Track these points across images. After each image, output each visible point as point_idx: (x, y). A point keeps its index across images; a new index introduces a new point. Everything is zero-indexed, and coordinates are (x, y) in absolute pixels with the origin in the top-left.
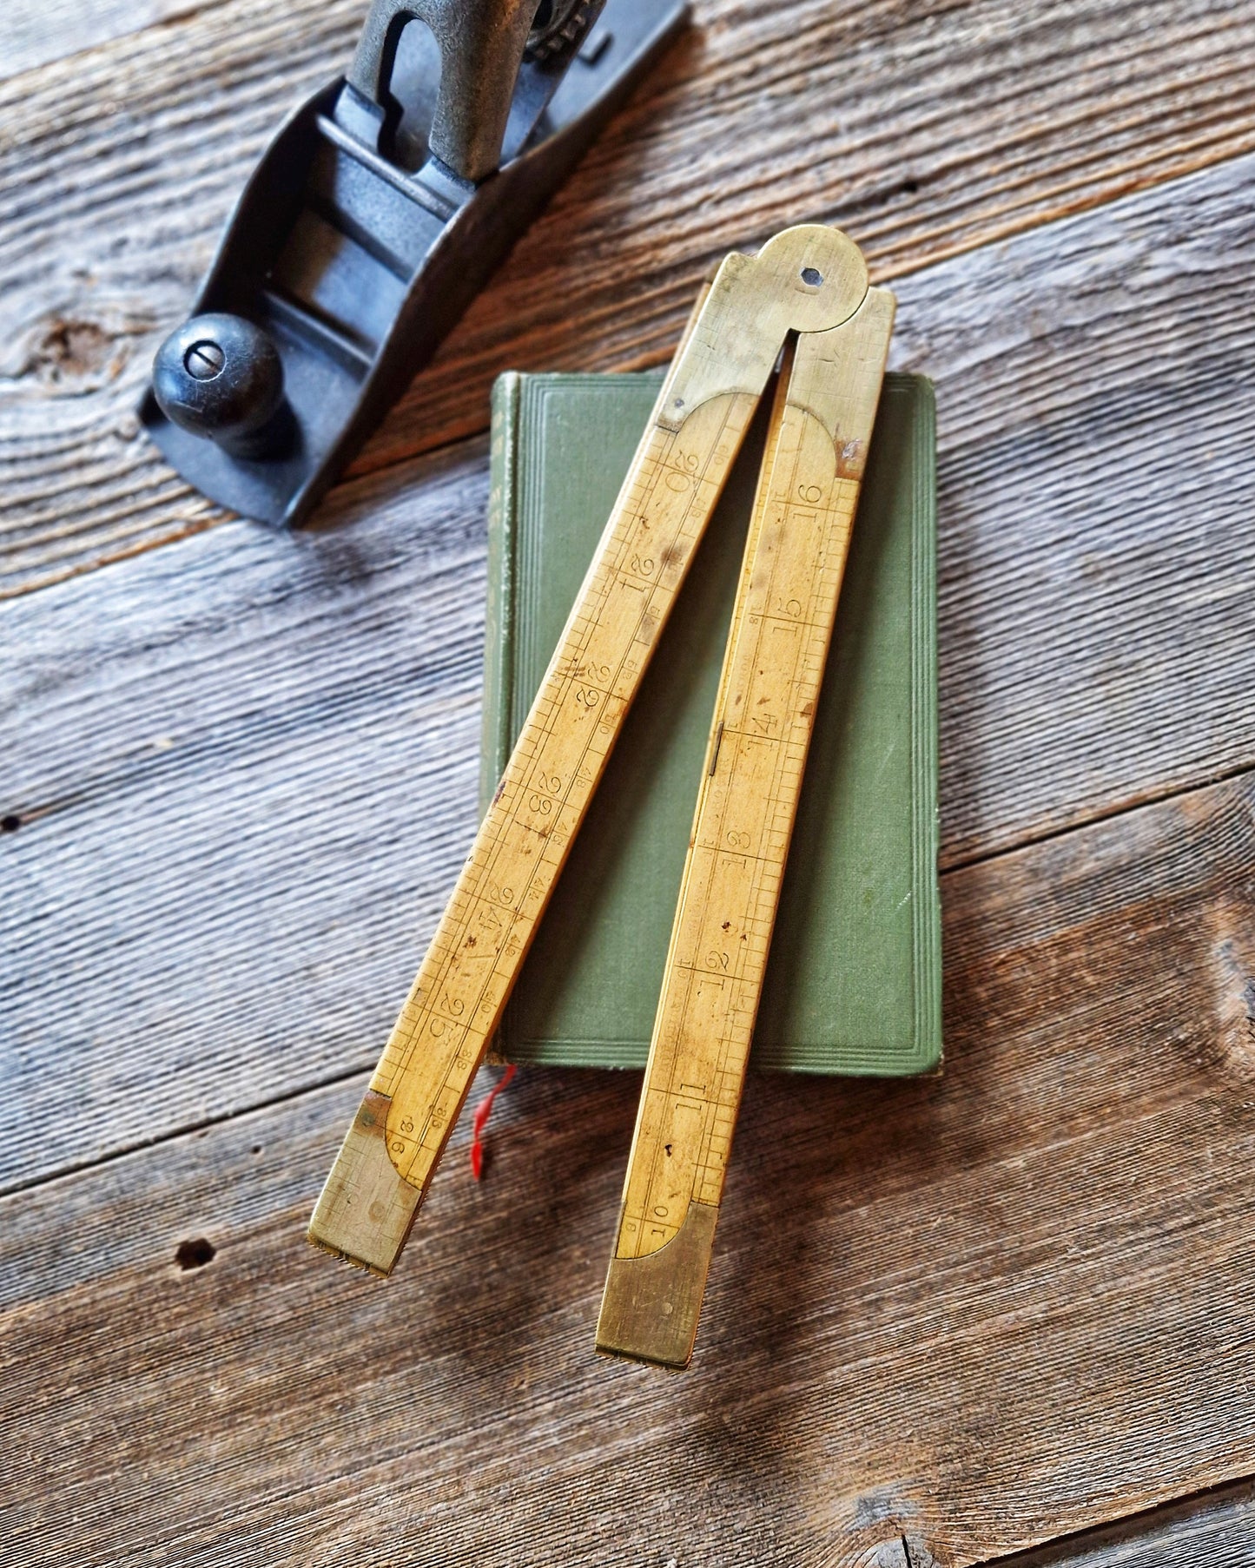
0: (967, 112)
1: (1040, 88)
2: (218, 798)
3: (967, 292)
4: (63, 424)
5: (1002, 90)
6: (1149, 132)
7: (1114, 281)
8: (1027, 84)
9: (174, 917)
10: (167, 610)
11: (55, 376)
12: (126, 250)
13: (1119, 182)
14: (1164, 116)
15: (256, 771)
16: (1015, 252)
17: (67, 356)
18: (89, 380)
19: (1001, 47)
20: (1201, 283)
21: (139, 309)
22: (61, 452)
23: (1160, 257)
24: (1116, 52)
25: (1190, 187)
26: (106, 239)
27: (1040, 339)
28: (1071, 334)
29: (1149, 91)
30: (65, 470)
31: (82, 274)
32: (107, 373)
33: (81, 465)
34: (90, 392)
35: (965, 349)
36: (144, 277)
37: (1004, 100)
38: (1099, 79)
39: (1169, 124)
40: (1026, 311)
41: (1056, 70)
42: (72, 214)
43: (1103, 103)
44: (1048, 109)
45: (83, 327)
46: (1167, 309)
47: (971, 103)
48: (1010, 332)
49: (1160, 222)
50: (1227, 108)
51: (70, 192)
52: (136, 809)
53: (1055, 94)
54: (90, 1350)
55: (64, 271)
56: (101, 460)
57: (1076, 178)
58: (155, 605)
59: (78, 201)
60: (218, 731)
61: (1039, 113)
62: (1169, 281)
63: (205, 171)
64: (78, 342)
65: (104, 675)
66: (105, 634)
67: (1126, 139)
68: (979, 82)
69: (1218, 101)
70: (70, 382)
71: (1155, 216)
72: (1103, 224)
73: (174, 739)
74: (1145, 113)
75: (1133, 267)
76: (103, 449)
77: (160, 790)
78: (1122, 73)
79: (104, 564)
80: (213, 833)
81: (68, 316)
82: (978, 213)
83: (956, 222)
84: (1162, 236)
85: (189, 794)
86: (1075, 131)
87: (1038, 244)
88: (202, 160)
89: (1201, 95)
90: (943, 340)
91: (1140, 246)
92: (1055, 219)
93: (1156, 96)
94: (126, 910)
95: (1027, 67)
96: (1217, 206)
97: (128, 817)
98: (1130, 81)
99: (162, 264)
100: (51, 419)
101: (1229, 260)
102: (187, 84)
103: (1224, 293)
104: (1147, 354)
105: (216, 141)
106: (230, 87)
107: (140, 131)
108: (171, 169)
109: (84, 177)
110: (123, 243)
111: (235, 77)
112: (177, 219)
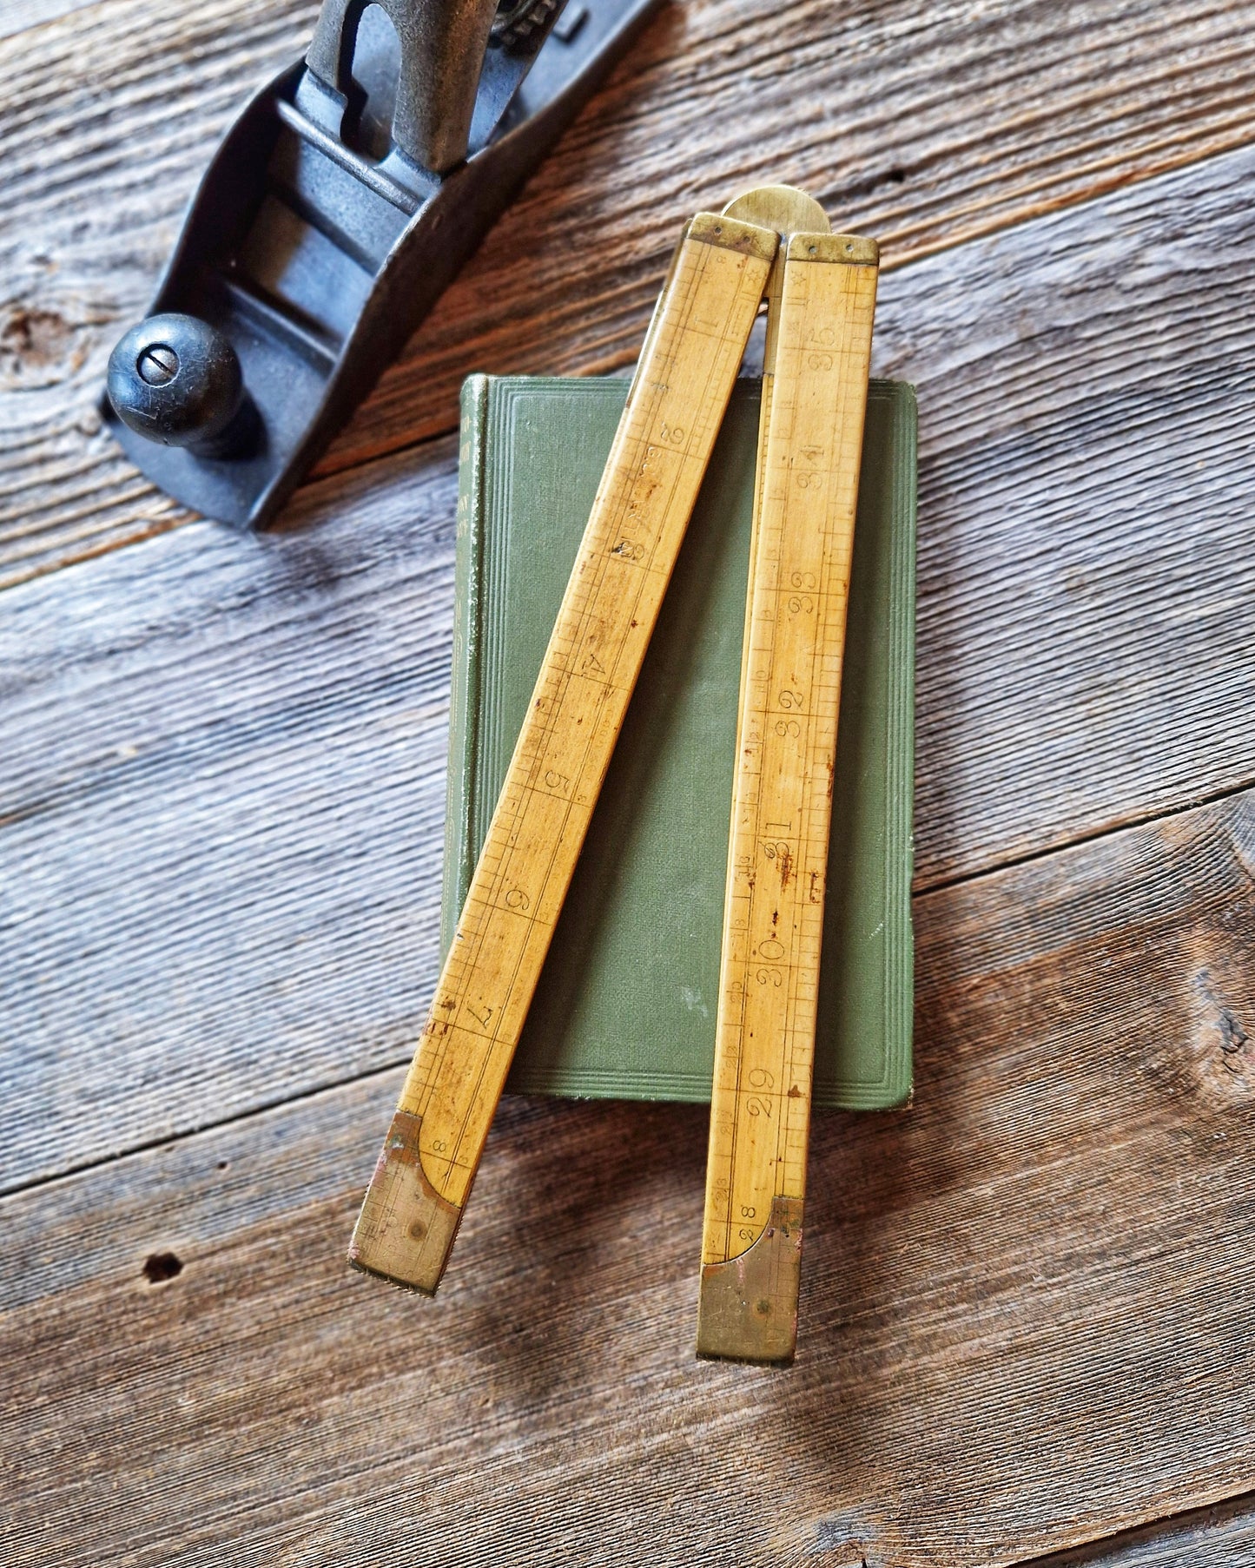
0: (958, 96)
1: (1033, 71)
2: (183, 809)
3: (954, 289)
4: (24, 419)
5: (994, 73)
6: (1146, 120)
7: (1107, 279)
8: (1021, 67)
9: (139, 928)
10: (129, 614)
11: (17, 368)
12: (88, 235)
13: (1114, 174)
14: (1163, 103)
15: (221, 780)
16: (1003, 247)
17: (28, 346)
18: (50, 373)
19: (995, 26)
20: (1196, 282)
21: (100, 298)
22: (22, 447)
23: (1155, 254)
24: (1114, 33)
25: (1187, 179)
26: (67, 223)
27: (1028, 340)
28: (1062, 335)
29: (1147, 77)
30: (26, 466)
31: (42, 260)
32: (69, 365)
33: (43, 461)
34: (52, 384)
35: (950, 349)
36: (106, 264)
37: (996, 84)
38: (1096, 63)
39: (1168, 112)
40: (1016, 309)
41: (1051, 53)
42: (32, 196)
43: (1099, 88)
44: (1042, 94)
45: (45, 316)
46: (1161, 310)
47: (962, 87)
48: (997, 332)
49: (1156, 216)
50: (1228, 95)
51: (30, 172)
52: (100, 819)
53: (1050, 78)
54: (59, 1361)
55: (25, 255)
56: (63, 456)
57: (1069, 169)
58: (119, 608)
59: (38, 182)
60: (182, 739)
61: (1032, 98)
62: (1163, 280)
63: (170, 151)
64: (40, 332)
65: (67, 680)
66: (68, 639)
67: (1122, 127)
68: (971, 64)
69: (1219, 88)
70: (32, 374)
71: (1151, 211)
72: (1096, 219)
73: (139, 747)
74: (1143, 99)
75: (1129, 263)
76: (65, 445)
77: (125, 798)
78: (1120, 56)
79: (67, 564)
80: (180, 844)
81: (28, 304)
82: (967, 205)
83: (943, 214)
84: (1158, 231)
85: (153, 804)
86: (1069, 118)
87: (1028, 239)
88: (164, 142)
89: (1200, 82)
90: (928, 340)
91: (1134, 242)
92: (1047, 212)
93: (1154, 82)
94: (91, 921)
95: (1021, 48)
96: (1216, 200)
97: (93, 826)
98: (1128, 65)
99: (124, 251)
100: (13, 414)
101: (1227, 257)
102: (149, 58)
103: (1220, 294)
104: (1139, 357)
105: (179, 120)
106: (193, 63)
107: (100, 108)
108: (133, 149)
109: (43, 157)
110: (84, 227)
111: (198, 51)
112: (140, 203)
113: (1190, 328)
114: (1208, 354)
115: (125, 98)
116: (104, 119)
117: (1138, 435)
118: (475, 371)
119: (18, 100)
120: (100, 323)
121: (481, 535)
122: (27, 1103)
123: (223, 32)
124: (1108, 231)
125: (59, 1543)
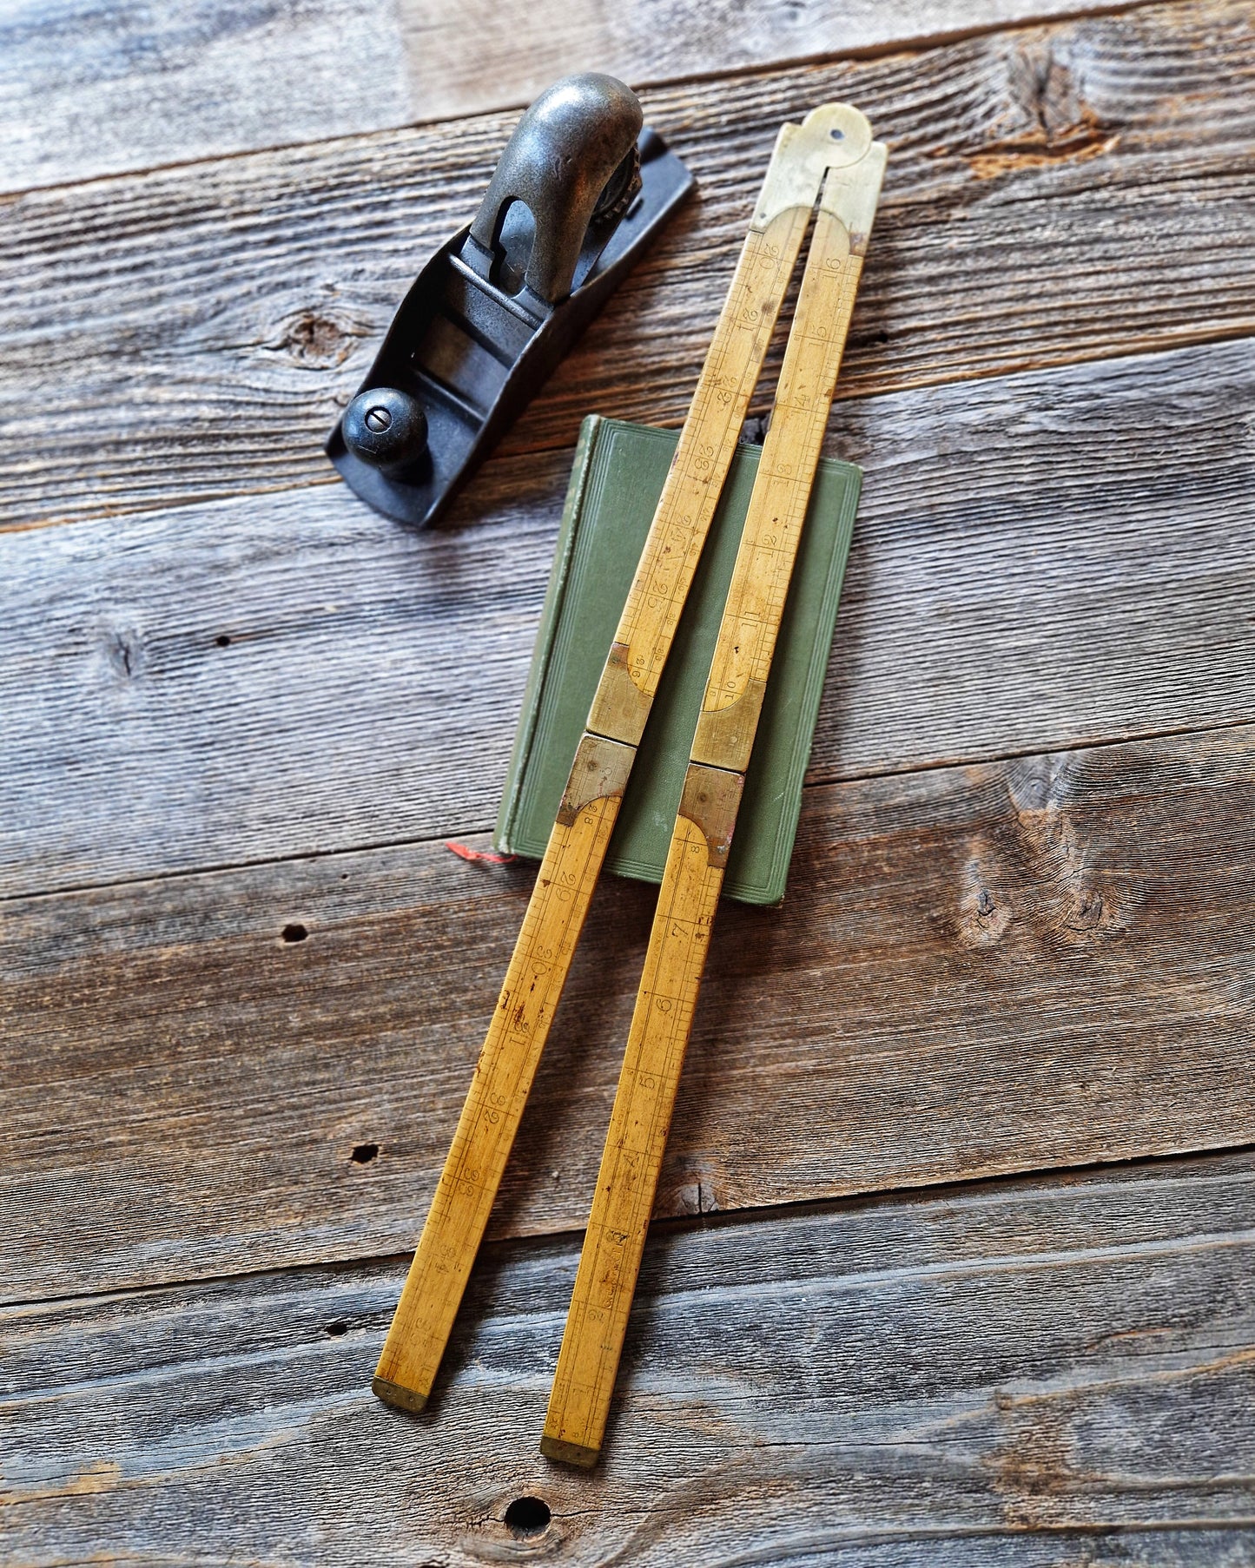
0: (930, 295)
1: (980, 288)
2: (359, 651)
3: (904, 416)
4: (300, 387)
5: (955, 285)
6: (1044, 332)
7: (999, 427)
8: (973, 284)
9: (319, 721)
10: (348, 522)
11: (301, 353)
12: (362, 277)
13: (1017, 362)
14: (1056, 324)
15: (386, 638)
16: (940, 395)
17: (311, 341)
18: (322, 361)
19: (962, 255)
20: (1055, 439)
21: (363, 320)
22: (297, 405)
23: (1032, 417)
24: (1034, 274)
25: (1062, 374)
26: (350, 267)
27: (943, 456)
28: (965, 457)
29: (1050, 306)
30: (297, 418)
31: (329, 287)
32: (336, 358)
33: (308, 416)
34: (323, 368)
35: (894, 453)
36: (371, 298)
37: (956, 292)
38: (1020, 290)
39: (1058, 330)
40: (939, 435)
41: (994, 279)
42: (330, 246)
43: (1019, 307)
44: (983, 304)
45: (326, 324)
46: (1029, 452)
47: (934, 289)
48: (925, 448)
49: (1037, 393)
50: (1097, 326)
51: (331, 230)
52: (306, 648)
53: (990, 294)
54: (218, 981)
55: (319, 282)
56: (322, 416)
57: (990, 354)
58: (341, 518)
59: (336, 238)
60: (367, 607)
61: (976, 305)
62: (1035, 433)
63: (424, 234)
64: (320, 333)
65: (300, 557)
66: (305, 530)
67: (1028, 334)
68: (942, 276)
69: (1093, 320)
70: (310, 359)
71: (1035, 389)
72: (999, 389)
73: (338, 607)
74: (1043, 319)
75: (1016, 420)
76: (324, 409)
77: (324, 638)
78: (1035, 289)
79: (312, 485)
80: (353, 672)
81: (316, 314)
82: (923, 364)
83: (906, 368)
84: (1037, 403)
85: (341, 645)
86: (997, 321)
87: (956, 393)
88: (422, 227)
89: (1084, 315)
90: (881, 444)
91: (1022, 407)
92: (971, 378)
93: (1053, 309)
94: (288, 711)
95: (975, 272)
96: (1076, 391)
97: (300, 652)
98: (1039, 296)
99: (385, 292)
100: (294, 382)
101: (1076, 427)
102: (422, 172)
103: (1068, 449)
104: (1010, 479)
105: (435, 215)
106: (450, 180)
107: (385, 198)
108: (401, 228)
109: (342, 222)
110: (362, 271)
111: (455, 174)
112: (399, 263)
113: (1045, 467)
114: (1053, 485)
115: (402, 194)
116: (386, 205)
117: (1000, 527)
118: (593, 412)
119: (333, 182)
120: (360, 336)
121: (579, 514)
122: (225, 817)
123: (473, 165)
124: (1007, 397)
125: (197, 1094)
